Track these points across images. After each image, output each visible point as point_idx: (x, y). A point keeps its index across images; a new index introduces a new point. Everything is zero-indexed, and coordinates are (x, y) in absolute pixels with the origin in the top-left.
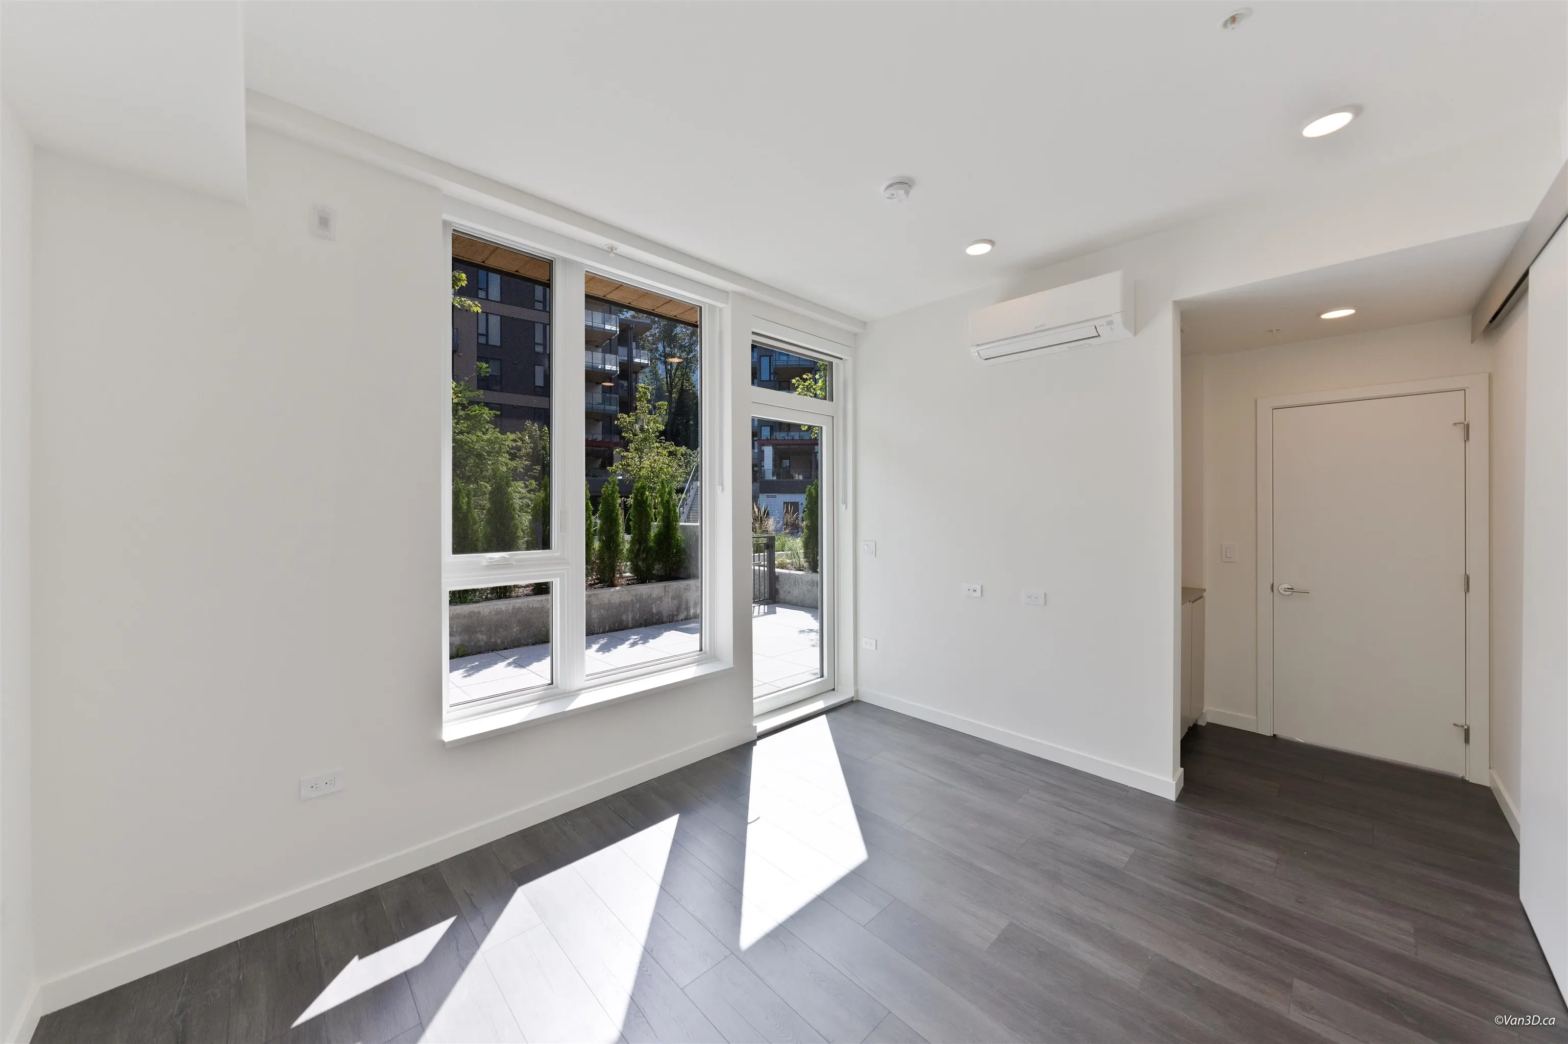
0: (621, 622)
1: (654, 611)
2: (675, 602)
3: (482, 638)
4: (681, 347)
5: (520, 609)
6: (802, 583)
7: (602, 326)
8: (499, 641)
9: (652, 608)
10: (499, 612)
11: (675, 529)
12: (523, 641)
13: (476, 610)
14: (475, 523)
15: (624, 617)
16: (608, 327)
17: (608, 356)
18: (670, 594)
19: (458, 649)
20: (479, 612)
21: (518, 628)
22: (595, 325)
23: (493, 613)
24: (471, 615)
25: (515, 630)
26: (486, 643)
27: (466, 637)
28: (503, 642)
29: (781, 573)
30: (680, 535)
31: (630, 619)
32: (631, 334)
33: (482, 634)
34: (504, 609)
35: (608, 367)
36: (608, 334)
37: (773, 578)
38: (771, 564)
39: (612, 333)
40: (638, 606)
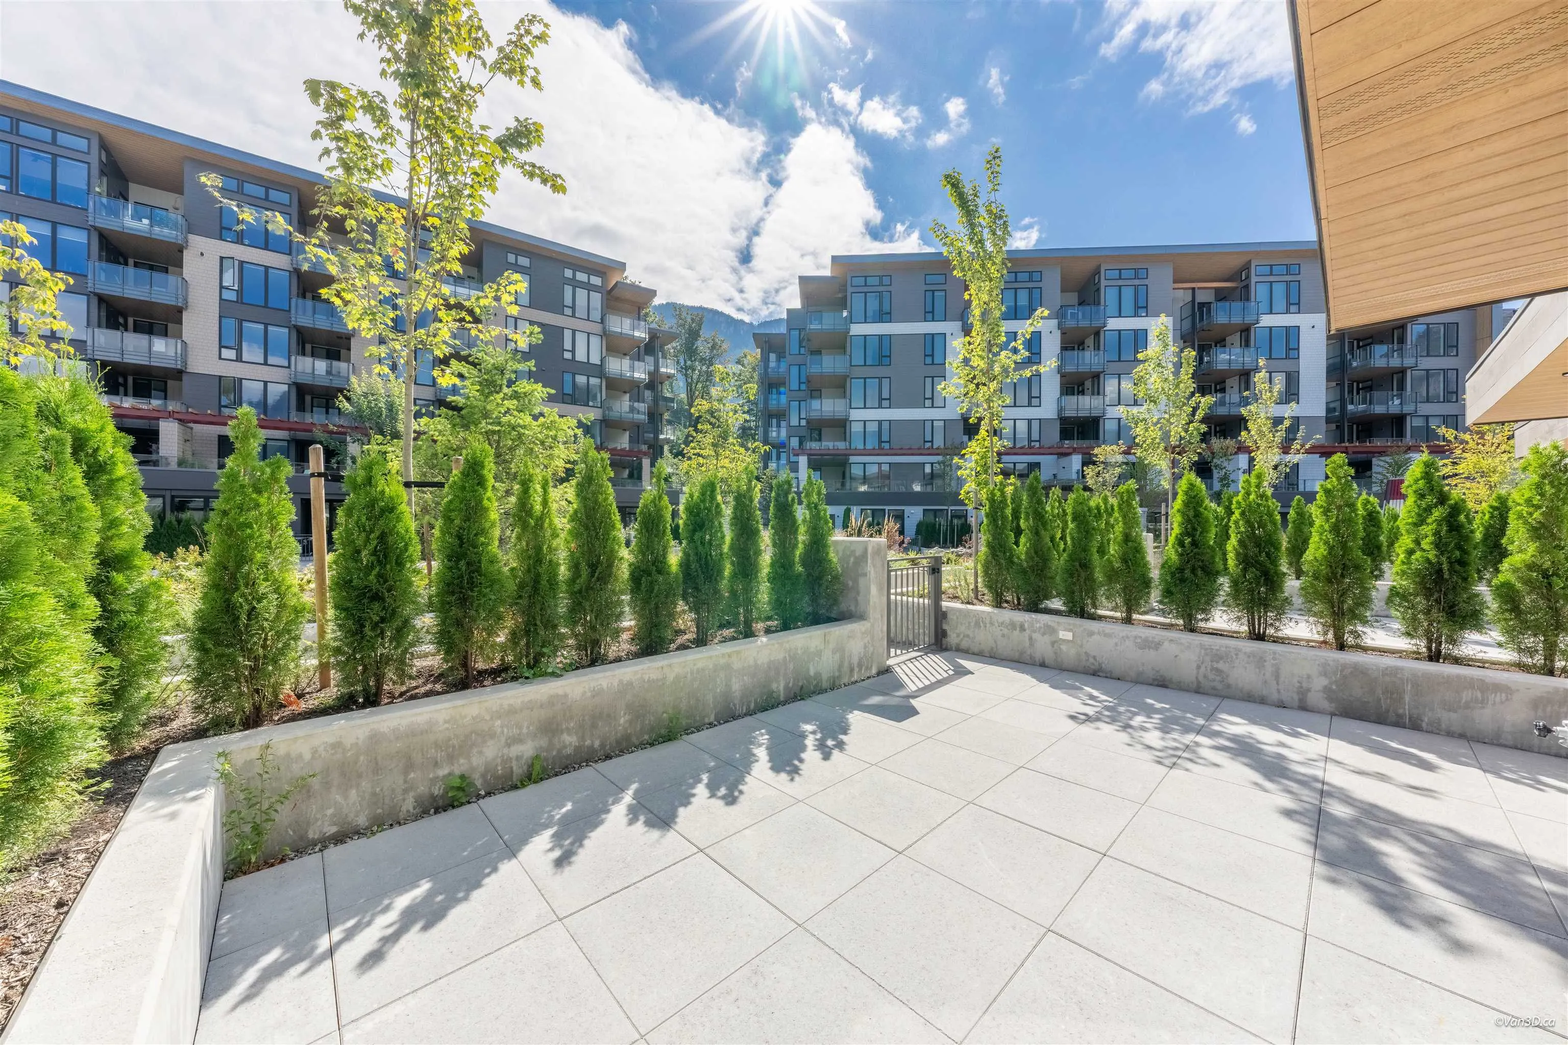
0: (771, 694)
1: (812, 673)
2: (837, 656)
3: (569, 741)
4: (702, 360)
5: (630, 684)
6: (992, 624)
7: (631, 333)
8: (597, 744)
9: (808, 669)
10: (597, 693)
11: (825, 546)
12: (634, 740)
13: (560, 692)
14: (555, 535)
15: (774, 686)
16: (637, 334)
17: (636, 363)
18: (831, 646)
19: (531, 766)
20: (566, 696)
21: (627, 717)
22: (624, 331)
23: (589, 694)
24: (552, 701)
25: (622, 721)
26: (577, 749)
27: (543, 742)
28: (603, 746)
29: (953, 609)
30: (833, 556)
31: (781, 688)
32: (657, 344)
33: (569, 735)
34: (605, 685)
35: (636, 375)
36: (636, 342)
37: (940, 616)
38: (937, 593)
39: (641, 340)
40: (791, 666)
